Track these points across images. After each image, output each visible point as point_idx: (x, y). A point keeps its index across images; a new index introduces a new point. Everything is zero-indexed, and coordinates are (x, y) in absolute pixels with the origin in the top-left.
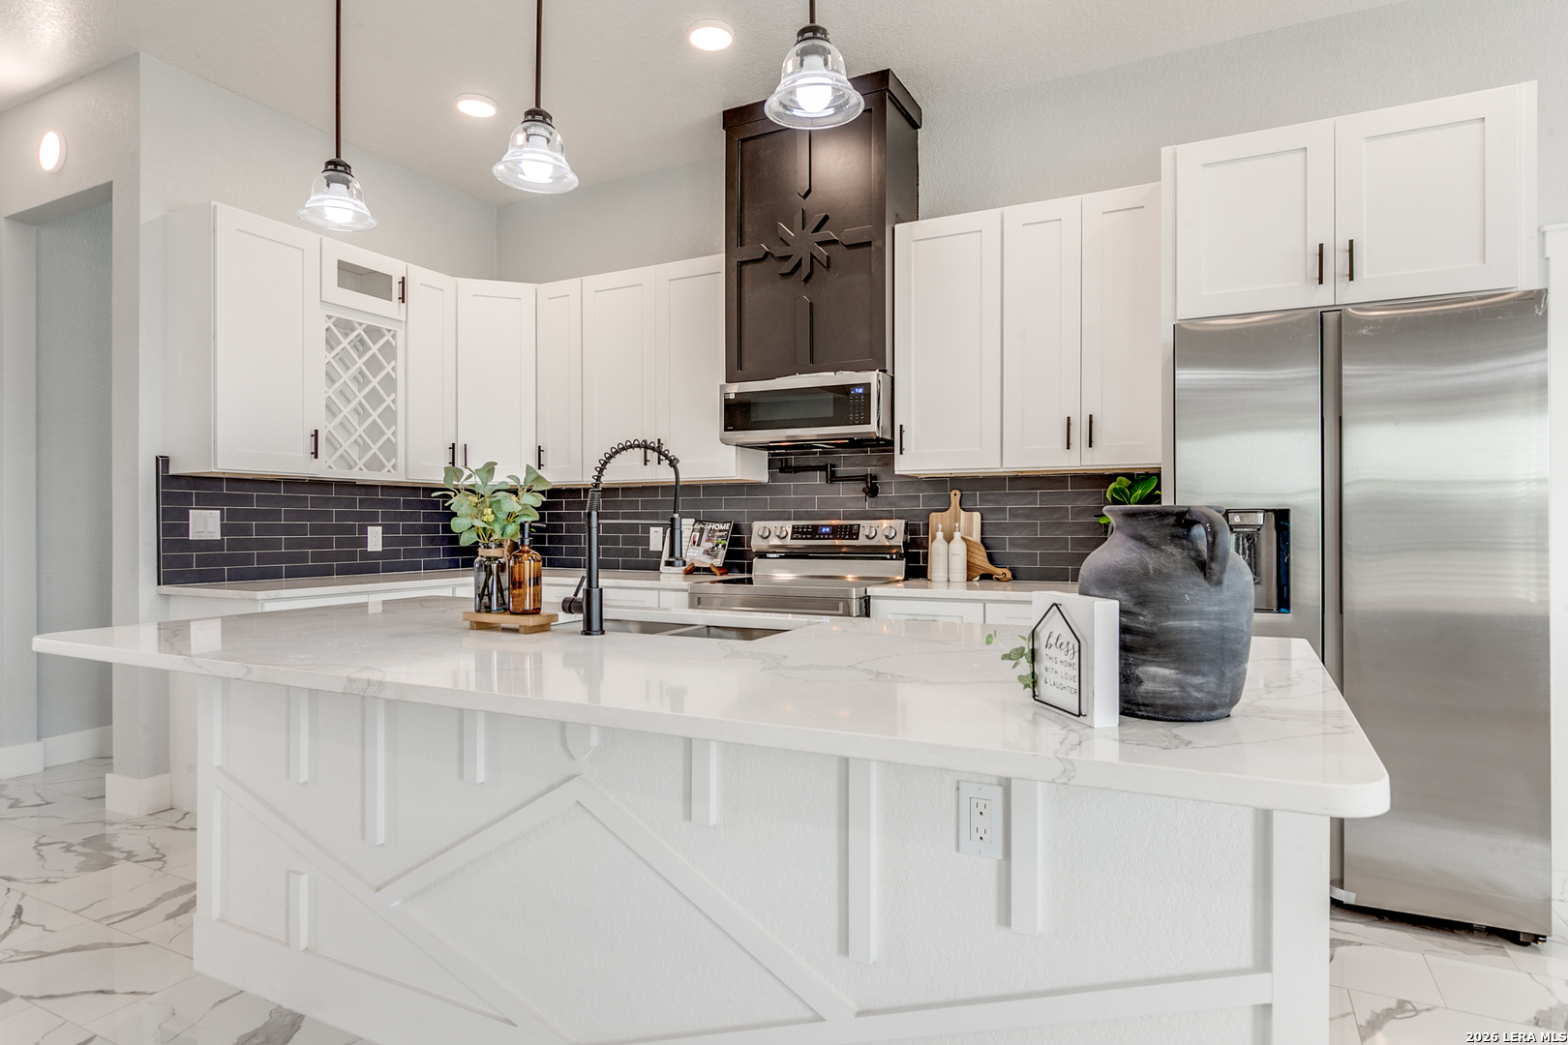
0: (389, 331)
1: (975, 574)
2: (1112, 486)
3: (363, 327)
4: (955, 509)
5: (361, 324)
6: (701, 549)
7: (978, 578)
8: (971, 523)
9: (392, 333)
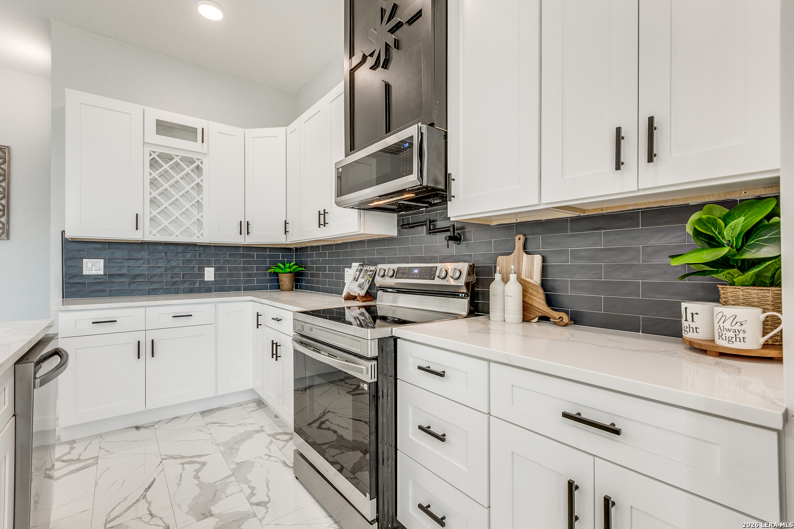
0: (198, 159)
1: (533, 316)
2: (695, 217)
3: (179, 157)
4: (519, 253)
5: (177, 156)
6: (357, 283)
7: (536, 320)
8: (532, 266)
9: (200, 161)
